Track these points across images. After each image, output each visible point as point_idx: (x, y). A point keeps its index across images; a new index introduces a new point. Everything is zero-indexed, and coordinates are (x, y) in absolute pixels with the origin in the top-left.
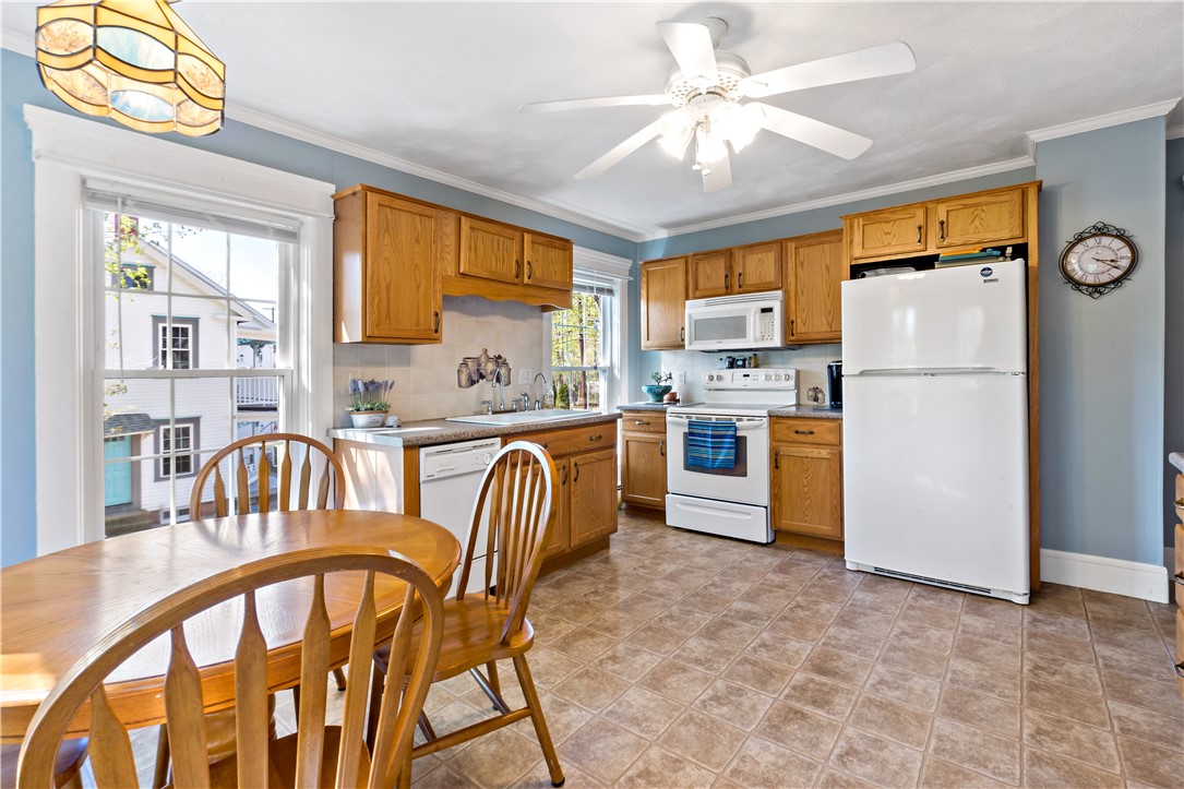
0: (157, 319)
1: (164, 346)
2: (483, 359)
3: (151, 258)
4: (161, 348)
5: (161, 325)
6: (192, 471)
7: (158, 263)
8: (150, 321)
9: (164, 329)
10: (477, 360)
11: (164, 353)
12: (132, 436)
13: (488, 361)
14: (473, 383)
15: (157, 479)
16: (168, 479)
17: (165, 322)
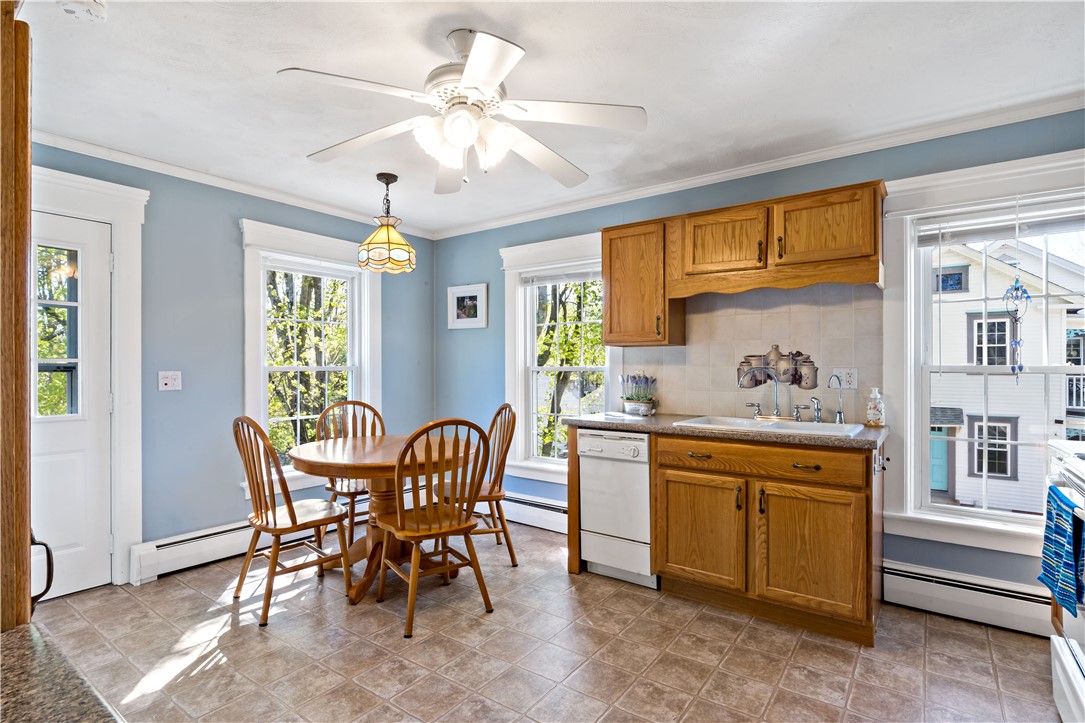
0: (971, 316)
1: (980, 342)
2: (772, 357)
3: (966, 258)
4: (976, 344)
5: (976, 322)
6: (1009, 475)
7: (973, 261)
8: (964, 318)
9: (980, 326)
10: (765, 359)
11: (980, 350)
12: (948, 428)
13: (780, 359)
14: (757, 383)
15: (971, 474)
16: (981, 476)
17: (981, 318)
